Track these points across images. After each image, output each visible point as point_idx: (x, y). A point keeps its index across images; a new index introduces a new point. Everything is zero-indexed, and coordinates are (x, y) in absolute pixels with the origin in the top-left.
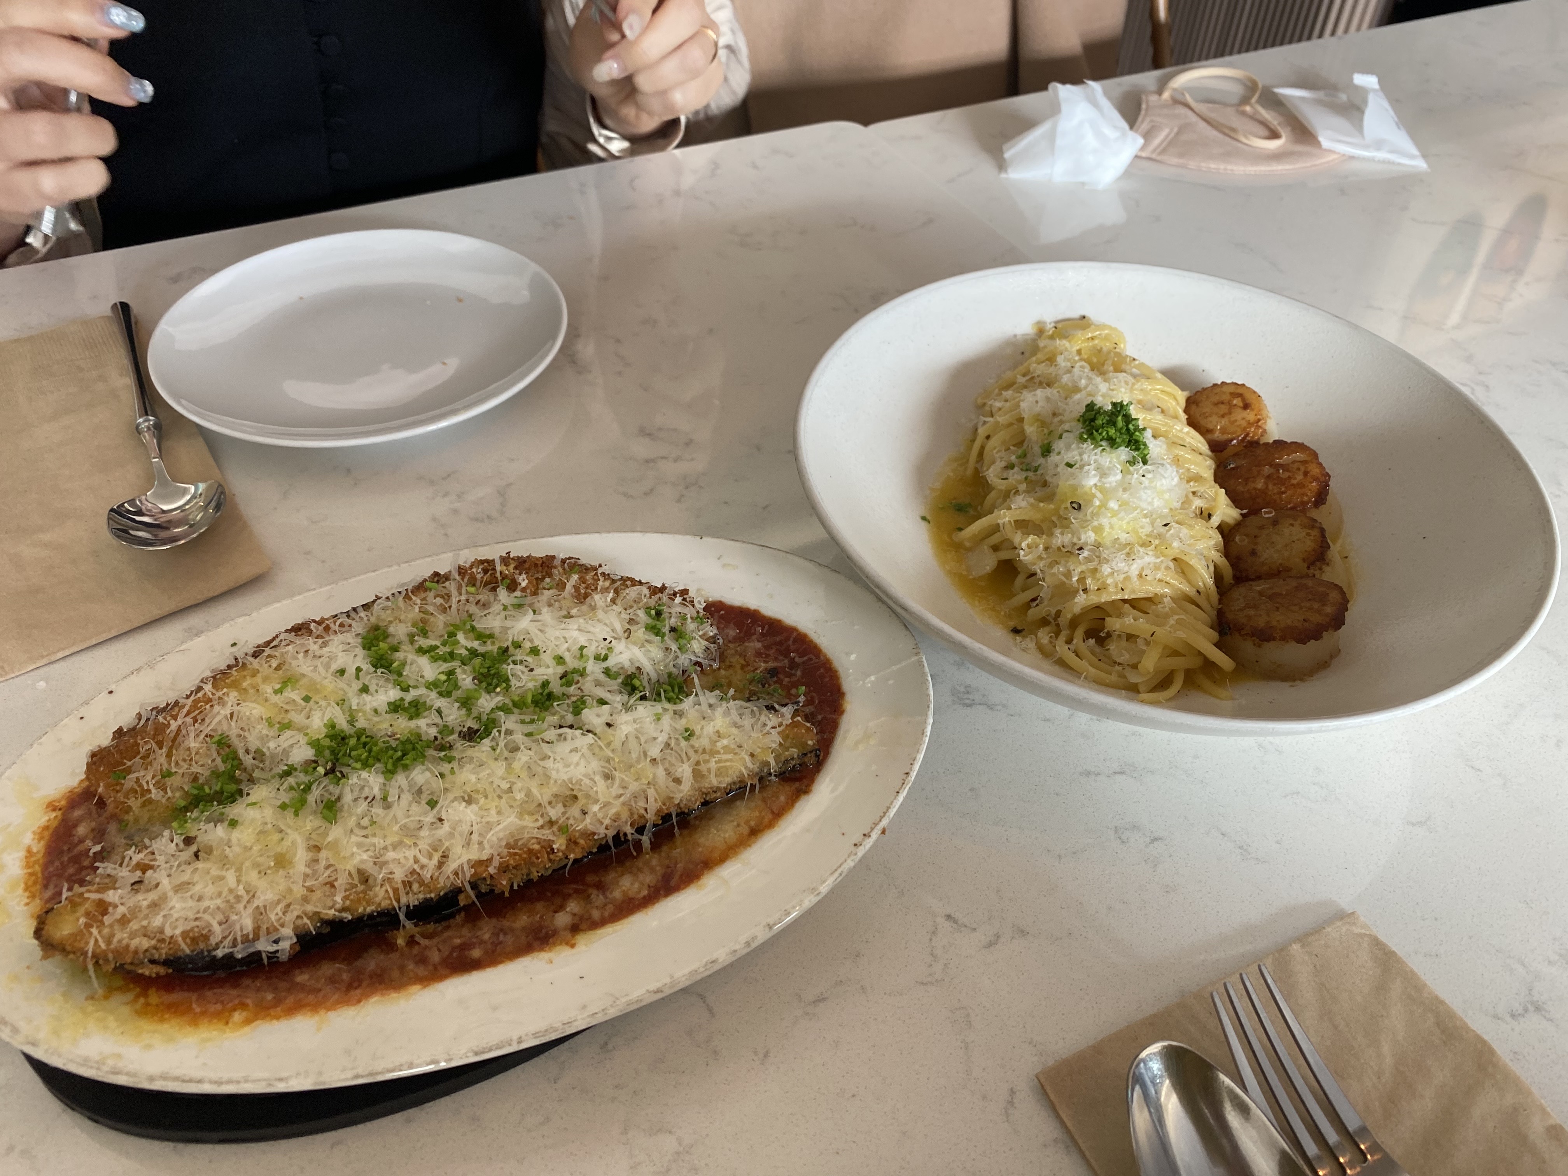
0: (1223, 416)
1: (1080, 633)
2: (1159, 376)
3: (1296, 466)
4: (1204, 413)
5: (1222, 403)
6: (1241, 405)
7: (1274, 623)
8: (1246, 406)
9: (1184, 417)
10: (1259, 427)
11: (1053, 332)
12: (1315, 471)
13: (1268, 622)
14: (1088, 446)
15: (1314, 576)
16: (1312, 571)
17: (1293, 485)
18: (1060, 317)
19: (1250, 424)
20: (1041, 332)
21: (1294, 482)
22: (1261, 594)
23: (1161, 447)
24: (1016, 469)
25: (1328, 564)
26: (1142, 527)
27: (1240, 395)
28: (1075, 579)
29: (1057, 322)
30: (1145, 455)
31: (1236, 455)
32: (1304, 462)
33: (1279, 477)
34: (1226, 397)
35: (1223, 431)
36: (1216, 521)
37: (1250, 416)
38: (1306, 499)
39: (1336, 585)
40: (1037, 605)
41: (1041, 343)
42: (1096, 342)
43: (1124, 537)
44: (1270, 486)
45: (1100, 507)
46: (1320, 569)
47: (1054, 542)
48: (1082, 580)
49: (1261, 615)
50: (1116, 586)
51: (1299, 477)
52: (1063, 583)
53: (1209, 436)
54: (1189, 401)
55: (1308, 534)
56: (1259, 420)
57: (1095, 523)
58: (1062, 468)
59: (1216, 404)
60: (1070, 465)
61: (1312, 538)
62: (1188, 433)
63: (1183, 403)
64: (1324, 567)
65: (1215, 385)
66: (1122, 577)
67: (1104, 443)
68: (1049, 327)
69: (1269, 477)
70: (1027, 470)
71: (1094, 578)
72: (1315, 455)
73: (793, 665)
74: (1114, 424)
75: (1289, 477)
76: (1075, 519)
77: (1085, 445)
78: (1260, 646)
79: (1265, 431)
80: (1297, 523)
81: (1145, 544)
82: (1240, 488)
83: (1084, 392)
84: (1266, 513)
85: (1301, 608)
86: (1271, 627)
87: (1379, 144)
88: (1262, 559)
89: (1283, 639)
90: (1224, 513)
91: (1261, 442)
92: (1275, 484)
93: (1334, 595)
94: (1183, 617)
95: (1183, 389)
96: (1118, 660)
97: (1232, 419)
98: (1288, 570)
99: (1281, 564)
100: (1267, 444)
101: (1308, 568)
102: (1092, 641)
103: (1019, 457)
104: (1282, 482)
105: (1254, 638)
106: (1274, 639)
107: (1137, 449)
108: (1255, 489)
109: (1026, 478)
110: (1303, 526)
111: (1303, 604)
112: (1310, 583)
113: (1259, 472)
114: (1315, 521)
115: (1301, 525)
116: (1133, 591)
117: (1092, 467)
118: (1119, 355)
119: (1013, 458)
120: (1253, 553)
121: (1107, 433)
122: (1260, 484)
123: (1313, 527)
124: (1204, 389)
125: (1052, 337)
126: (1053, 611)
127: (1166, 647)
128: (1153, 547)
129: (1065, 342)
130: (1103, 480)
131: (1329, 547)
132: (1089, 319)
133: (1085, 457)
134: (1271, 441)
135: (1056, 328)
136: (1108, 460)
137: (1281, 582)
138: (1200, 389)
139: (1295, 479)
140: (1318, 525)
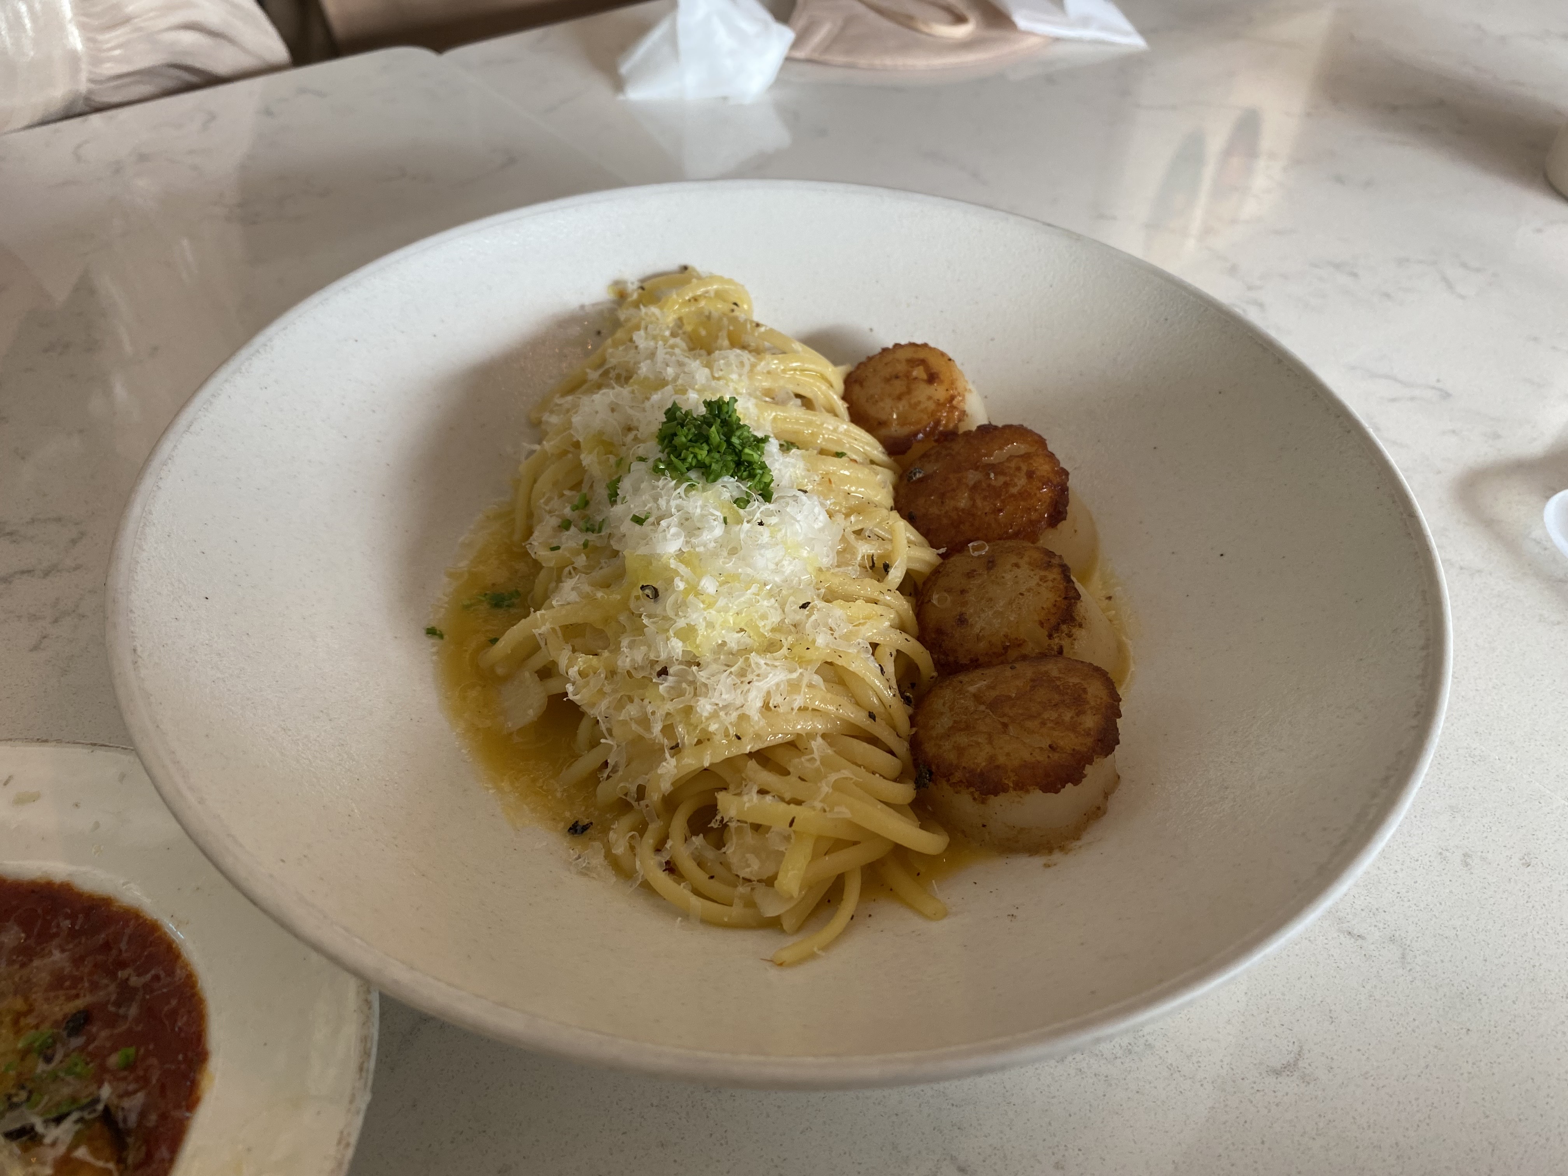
0: (899, 398)
1: (679, 823)
2: (798, 346)
3: (1013, 465)
4: (872, 396)
5: (897, 377)
6: (925, 376)
7: (1001, 760)
8: (932, 378)
9: (842, 407)
10: (953, 408)
11: (640, 296)
12: (1043, 468)
13: (992, 758)
14: (667, 482)
15: (1060, 652)
16: (1057, 640)
17: (1013, 496)
18: (649, 270)
19: (940, 405)
20: (621, 296)
21: (1014, 490)
22: (977, 698)
23: (794, 466)
24: (573, 529)
25: (1080, 626)
26: (764, 617)
27: (923, 362)
28: (657, 728)
29: (643, 280)
30: (768, 485)
31: (925, 456)
32: (1026, 457)
33: (989, 485)
34: (901, 368)
35: (903, 420)
36: (896, 575)
37: (939, 392)
38: (1034, 516)
39: (1097, 669)
40: (609, 777)
41: (622, 315)
42: (702, 303)
43: (734, 640)
44: (979, 503)
45: (687, 592)
46: (1070, 635)
47: (619, 663)
48: (668, 730)
49: (978, 744)
50: (727, 735)
51: (1021, 481)
52: (641, 738)
53: (884, 432)
54: (850, 381)
55: (1043, 579)
56: (952, 398)
57: (681, 623)
58: (627, 527)
59: (888, 380)
60: (638, 520)
61: (1050, 584)
62: (847, 433)
63: (839, 386)
64: (1074, 630)
65: (885, 350)
66: (734, 715)
67: (693, 475)
68: (632, 287)
69: (975, 488)
70: (587, 530)
71: (688, 724)
72: (1041, 442)
73: (126, 993)
74: (707, 440)
75: (1006, 484)
76: (649, 616)
77: (661, 483)
78: (983, 802)
79: (964, 413)
80: (1022, 562)
81: (771, 647)
82: (934, 510)
83: (669, 388)
84: (975, 549)
85: (1043, 724)
86: (998, 767)
87: (1085, 21)
88: (976, 630)
89: (1021, 786)
90: (910, 559)
91: (961, 431)
92: (985, 498)
93: (1095, 690)
94: (845, 773)
95: (835, 363)
96: (742, 874)
97: (913, 401)
98: (1019, 644)
99: (1006, 636)
100: (968, 434)
101: (1050, 636)
102: (698, 841)
103: (575, 508)
104: (996, 492)
105: (972, 789)
106: (1005, 790)
107: (752, 476)
108: (956, 509)
109: (585, 545)
110: (1034, 565)
111: (1046, 715)
112: (1053, 668)
113: (959, 480)
114: (1050, 554)
115: (1030, 564)
116: (758, 736)
117: (675, 520)
118: (734, 320)
119: (567, 511)
120: (962, 620)
121: (695, 456)
122: (963, 501)
123: (1049, 566)
124: (870, 359)
125: (636, 305)
126: (633, 789)
127: (819, 839)
128: (784, 651)
129: (654, 310)
130: (693, 540)
131: (1078, 596)
132: (694, 270)
133: (662, 502)
134: (974, 428)
135: (642, 288)
136: (700, 503)
137: (1008, 673)
138: (863, 359)
139: (1015, 485)
140: (1055, 561)
